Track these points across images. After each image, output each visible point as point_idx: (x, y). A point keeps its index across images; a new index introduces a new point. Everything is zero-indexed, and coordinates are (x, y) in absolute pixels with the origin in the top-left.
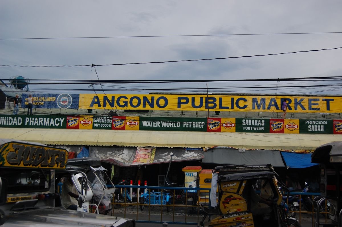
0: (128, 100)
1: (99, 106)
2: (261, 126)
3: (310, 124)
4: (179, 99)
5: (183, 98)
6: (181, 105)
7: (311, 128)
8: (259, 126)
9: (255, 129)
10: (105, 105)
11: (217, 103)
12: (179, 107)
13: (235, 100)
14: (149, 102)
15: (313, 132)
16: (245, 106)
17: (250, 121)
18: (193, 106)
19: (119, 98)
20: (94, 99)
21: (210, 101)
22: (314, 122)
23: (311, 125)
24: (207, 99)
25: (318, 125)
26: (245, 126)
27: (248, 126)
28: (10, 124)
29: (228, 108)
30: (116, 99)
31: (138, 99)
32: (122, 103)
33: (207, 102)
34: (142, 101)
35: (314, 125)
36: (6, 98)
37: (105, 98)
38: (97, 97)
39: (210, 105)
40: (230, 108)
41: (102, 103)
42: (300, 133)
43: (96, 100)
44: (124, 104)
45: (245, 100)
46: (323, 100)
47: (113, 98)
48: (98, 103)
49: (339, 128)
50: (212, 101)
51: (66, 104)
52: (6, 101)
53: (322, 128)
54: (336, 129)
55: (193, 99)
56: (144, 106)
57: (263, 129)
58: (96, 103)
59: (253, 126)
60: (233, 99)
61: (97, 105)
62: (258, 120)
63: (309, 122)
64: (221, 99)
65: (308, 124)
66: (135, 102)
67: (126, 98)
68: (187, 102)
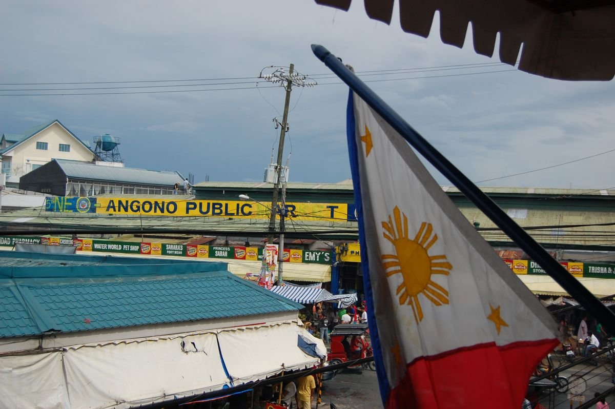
0: (141, 205)
1: (115, 210)
2: (180, 251)
3: (216, 250)
4: (188, 204)
5: (192, 203)
6: (190, 210)
7: (217, 254)
8: (178, 251)
9: (176, 252)
10: (119, 210)
11: (223, 208)
12: (187, 212)
13: (240, 206)
14: (159, 207)
15: (218, 257)
16: (250, 213)
17: (172, 246)
18: (201, 211)
19: (133, 202)
20: (110, 203)
21: (216, 206)
22: (220, 248)
23: (218, 251)
24: (214, 204)
25: (223, 251)
26: (169, 250)
27: (170, 250)
28: (2, 243)
29: (233, 214)
30: (129, 204)
31: (150, 203)
32: (135, 208)
33: (214, 208)
34: (153, 206)
35: (220, 251)
36: (66, 180)
37: (120, 202)
38: (112, 201)
39: (217, 211)
40: (235, 214)
41: (117, 209)
42: (209, 257)
43: (111, 205)
44: (137, 209)
45: (250, 206)
46: (328, 207)
47: (127, 202)
48: (114, 207)
49: (239, 254)
50: (218, 206)
51: (85, 207)
52: (68, 183)
53: (226, 254)
54: (236, 254)
55: (201, 204)
56: (155, 211)
57: (181, 252)
58: (112, 207)
59: (174, 250)
60: (238, 205)
61: (113, 209)
62: (178, 245)
63: (216, 248)
64: (227, 205)
65: (215, 250)
66: (147, 207)
67: (138, 202)
68: (195, 208)
